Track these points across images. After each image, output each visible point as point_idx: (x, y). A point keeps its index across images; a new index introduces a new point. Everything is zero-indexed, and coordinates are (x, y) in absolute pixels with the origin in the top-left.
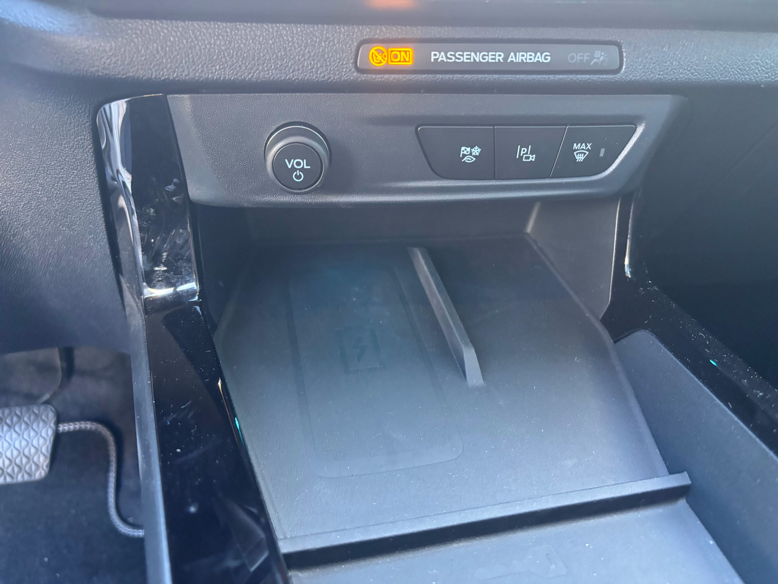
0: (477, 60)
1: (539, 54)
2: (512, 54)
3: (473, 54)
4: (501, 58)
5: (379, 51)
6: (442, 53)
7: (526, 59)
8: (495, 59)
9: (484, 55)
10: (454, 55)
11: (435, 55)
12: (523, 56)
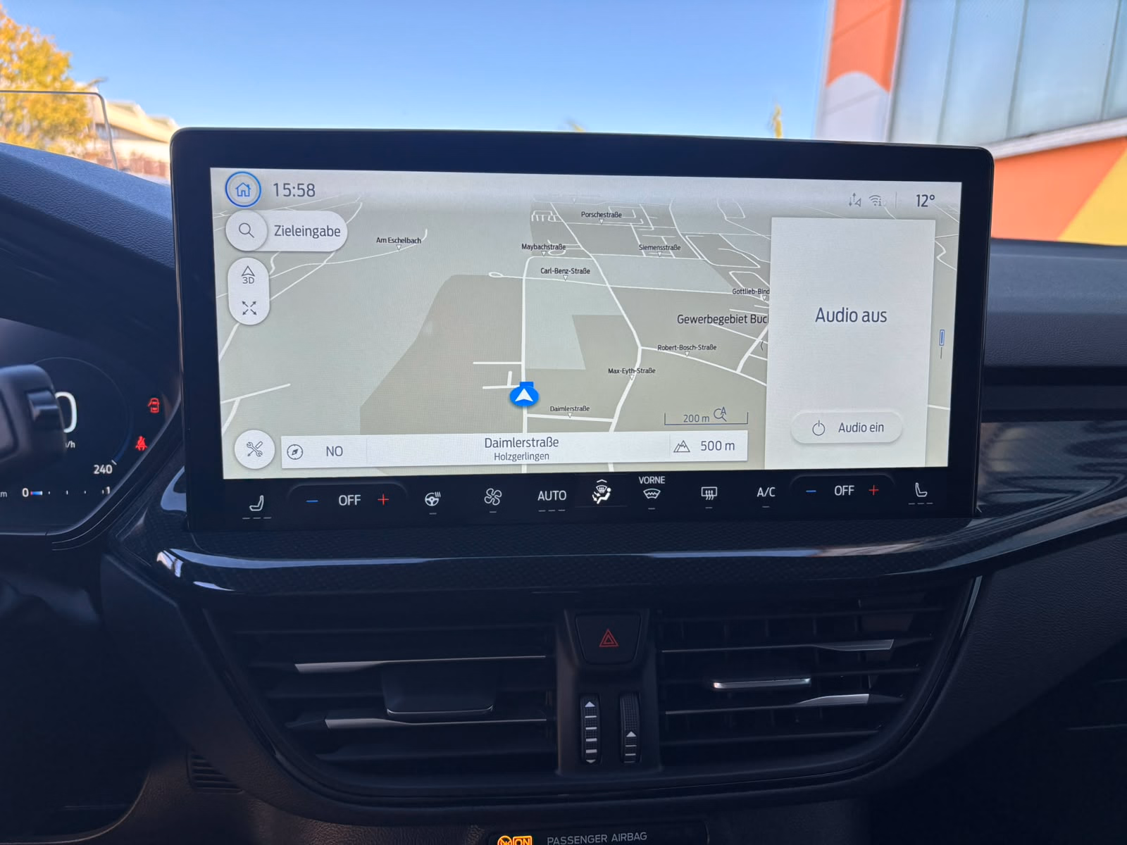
0: (586, 842)
1: (637, 834)
2: (615, 835)
3: (582, 837)
4: (605, 839)
5: (506, 840)
6: (556, 838)
7: (627, 838)
8: (600, 840)
9: (591, 838)
10: (567, 839)
11: (550, 840)
12: (624, 836)
